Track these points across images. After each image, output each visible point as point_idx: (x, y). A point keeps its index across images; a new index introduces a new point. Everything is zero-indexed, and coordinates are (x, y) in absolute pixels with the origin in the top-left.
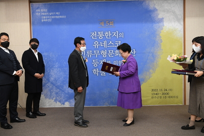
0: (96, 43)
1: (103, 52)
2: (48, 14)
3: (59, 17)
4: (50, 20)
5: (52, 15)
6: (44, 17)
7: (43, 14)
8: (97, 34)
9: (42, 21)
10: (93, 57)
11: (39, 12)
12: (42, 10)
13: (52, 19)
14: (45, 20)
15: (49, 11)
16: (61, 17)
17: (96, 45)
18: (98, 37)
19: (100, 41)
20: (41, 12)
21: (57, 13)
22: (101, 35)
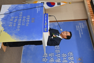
0: (65, 55)
1: (59, 59)
2: (81, 28)
3: (80, 34)
4: (77, 30)
5: (80, 30)
6: (79, 27)
7: (81, 26)
8: (72, 56)
9: (76, 26)
10: (56, 54)
11: (81, 24)
12: (83, 26)
13: (78, 31)
14: (77, 27)
15: (82, 29)
16: (80, 35)
17: (64, 55)
18: (69, 56)
19: (67, 57)
20: (81, 25)
21: (82, 33)
22: (71, 58)
